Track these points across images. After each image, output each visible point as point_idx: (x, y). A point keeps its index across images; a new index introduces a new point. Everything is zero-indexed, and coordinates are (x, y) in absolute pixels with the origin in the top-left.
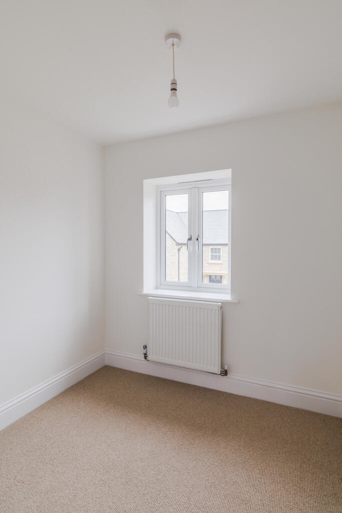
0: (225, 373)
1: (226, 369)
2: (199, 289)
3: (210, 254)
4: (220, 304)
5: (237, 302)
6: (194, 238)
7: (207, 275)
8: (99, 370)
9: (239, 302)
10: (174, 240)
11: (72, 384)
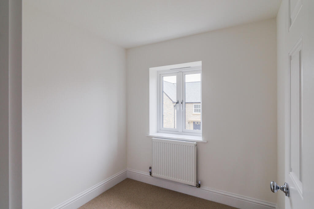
0: (199, 186)
1: (199, 183)
2: (183, 133)
3: (194, 109)
4: (195, 143)
5: (206, 142)
6: (180, 102)
7: (192, 122)
8: (124, 181)
9: (207, 142)
10: (172, 100)
11: (107, 190)
